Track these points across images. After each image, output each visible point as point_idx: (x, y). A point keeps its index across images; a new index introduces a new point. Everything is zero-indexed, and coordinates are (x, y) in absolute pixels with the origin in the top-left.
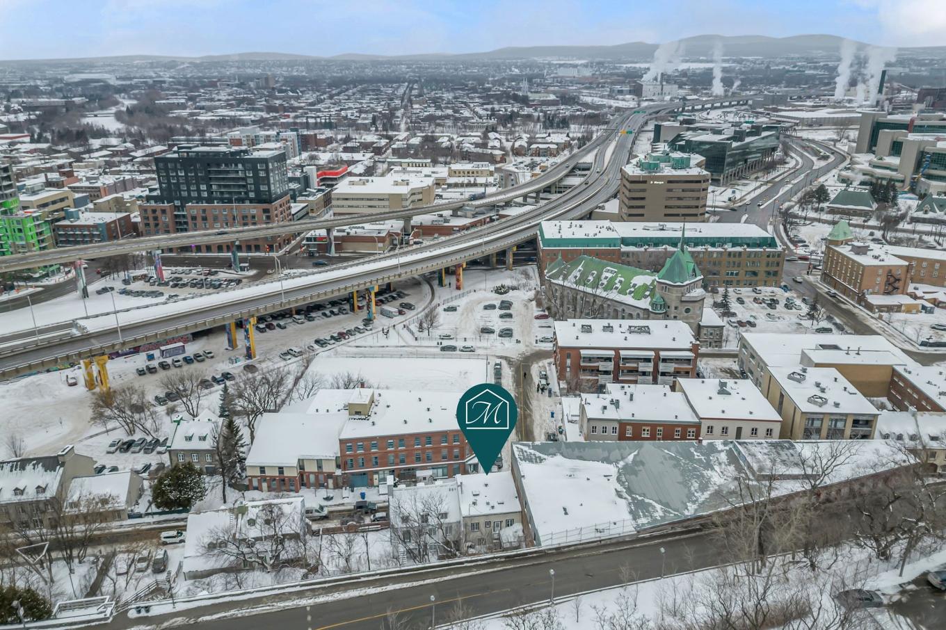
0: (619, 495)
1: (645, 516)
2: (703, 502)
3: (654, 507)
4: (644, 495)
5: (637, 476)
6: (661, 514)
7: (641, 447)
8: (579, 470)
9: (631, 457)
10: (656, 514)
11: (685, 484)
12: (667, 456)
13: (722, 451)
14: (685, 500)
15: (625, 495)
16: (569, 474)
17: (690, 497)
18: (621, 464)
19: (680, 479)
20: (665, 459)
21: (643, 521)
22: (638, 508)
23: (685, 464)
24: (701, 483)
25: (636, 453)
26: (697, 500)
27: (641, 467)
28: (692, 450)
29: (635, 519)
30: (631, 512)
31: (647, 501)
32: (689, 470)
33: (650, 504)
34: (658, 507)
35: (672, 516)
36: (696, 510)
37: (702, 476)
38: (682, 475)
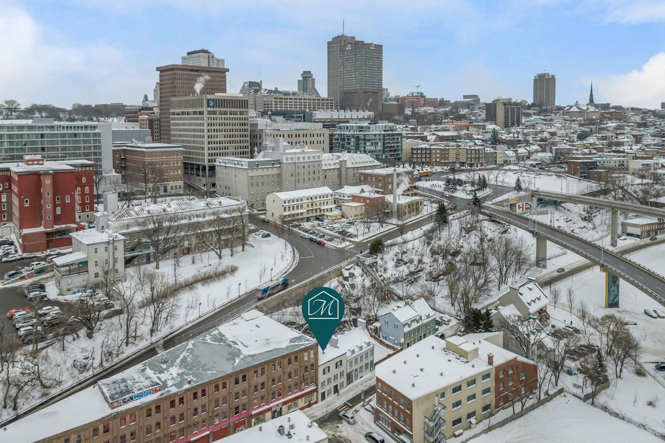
0: (235, 343)
1: (215, 335)
2: (183, 351)
3: (212, 340)
4: (220, 345)
5: (228, 352)
6: (207, 338)
7: (233, 368)
8: (265, 344)
9: (237, 361)
10: (210, 337)
11: (195, 358)
12: (213, 369)
13: (171, 386)
14: (194, 349)
15: (231, 343)
16: (269, 341)
17: (191, 351)
18: (242, 356)
19: (199, 359)
20: (213, 367)
21: (215, 332)
22: (221, 338)
23: (199, 370)
24: (185, 362)
25: (235, 364)
26: (187, 351)
27: (228, 357)
28: (195, 379)
29: (220, 333)
30: (224, 336)
31: (217, 343)
32: (195, 367)
33: (214, 341)
34: (209, 341)
35: (200, 338)
36: (187, 345)
37: (185, 368)
38: (199, 361)
